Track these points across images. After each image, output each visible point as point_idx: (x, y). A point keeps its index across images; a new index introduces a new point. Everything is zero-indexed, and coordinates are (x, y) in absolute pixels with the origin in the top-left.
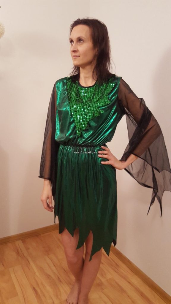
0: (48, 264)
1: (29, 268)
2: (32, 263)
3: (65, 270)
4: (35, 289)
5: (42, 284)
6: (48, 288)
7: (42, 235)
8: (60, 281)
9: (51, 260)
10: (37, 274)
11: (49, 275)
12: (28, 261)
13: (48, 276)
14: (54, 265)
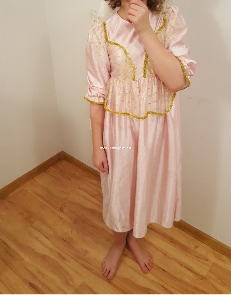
0: (36, 238)
1: (11, 255)
2: (12, 246)
3: (64, 239)
4: (33, 284)
5: (40, 272)
6: (51, 276)
7: (10, 195)
8: (64, 259)
9: (39, 230)
10: (27, 259)
11: (45, 256)
12: (5, 243)
13: (44, 258)
14: (46, 237)
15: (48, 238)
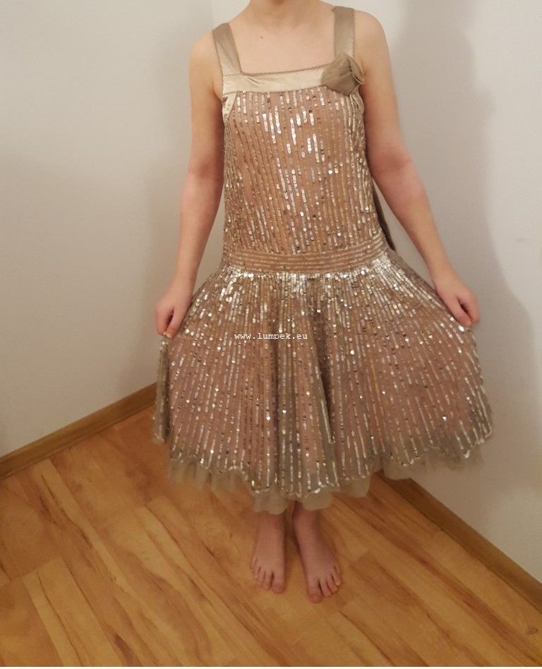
4: (122, 641)
5: (142, 617)
10: (121, 581)
11: (162, 580)
12: (83, 535)
13: (158, 584)
14: (173, 538)
15: (176, 541)
